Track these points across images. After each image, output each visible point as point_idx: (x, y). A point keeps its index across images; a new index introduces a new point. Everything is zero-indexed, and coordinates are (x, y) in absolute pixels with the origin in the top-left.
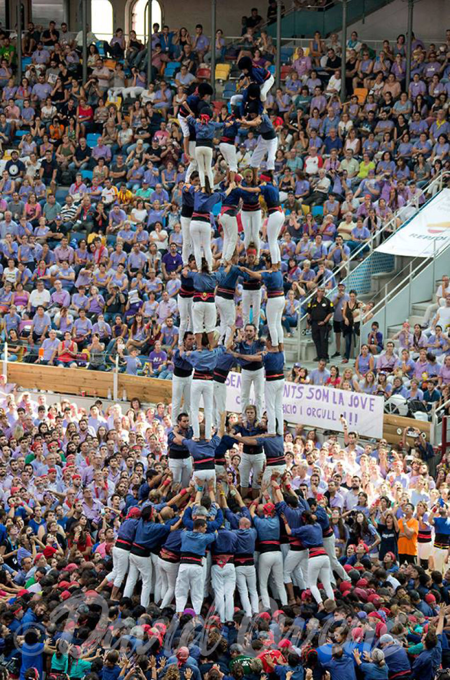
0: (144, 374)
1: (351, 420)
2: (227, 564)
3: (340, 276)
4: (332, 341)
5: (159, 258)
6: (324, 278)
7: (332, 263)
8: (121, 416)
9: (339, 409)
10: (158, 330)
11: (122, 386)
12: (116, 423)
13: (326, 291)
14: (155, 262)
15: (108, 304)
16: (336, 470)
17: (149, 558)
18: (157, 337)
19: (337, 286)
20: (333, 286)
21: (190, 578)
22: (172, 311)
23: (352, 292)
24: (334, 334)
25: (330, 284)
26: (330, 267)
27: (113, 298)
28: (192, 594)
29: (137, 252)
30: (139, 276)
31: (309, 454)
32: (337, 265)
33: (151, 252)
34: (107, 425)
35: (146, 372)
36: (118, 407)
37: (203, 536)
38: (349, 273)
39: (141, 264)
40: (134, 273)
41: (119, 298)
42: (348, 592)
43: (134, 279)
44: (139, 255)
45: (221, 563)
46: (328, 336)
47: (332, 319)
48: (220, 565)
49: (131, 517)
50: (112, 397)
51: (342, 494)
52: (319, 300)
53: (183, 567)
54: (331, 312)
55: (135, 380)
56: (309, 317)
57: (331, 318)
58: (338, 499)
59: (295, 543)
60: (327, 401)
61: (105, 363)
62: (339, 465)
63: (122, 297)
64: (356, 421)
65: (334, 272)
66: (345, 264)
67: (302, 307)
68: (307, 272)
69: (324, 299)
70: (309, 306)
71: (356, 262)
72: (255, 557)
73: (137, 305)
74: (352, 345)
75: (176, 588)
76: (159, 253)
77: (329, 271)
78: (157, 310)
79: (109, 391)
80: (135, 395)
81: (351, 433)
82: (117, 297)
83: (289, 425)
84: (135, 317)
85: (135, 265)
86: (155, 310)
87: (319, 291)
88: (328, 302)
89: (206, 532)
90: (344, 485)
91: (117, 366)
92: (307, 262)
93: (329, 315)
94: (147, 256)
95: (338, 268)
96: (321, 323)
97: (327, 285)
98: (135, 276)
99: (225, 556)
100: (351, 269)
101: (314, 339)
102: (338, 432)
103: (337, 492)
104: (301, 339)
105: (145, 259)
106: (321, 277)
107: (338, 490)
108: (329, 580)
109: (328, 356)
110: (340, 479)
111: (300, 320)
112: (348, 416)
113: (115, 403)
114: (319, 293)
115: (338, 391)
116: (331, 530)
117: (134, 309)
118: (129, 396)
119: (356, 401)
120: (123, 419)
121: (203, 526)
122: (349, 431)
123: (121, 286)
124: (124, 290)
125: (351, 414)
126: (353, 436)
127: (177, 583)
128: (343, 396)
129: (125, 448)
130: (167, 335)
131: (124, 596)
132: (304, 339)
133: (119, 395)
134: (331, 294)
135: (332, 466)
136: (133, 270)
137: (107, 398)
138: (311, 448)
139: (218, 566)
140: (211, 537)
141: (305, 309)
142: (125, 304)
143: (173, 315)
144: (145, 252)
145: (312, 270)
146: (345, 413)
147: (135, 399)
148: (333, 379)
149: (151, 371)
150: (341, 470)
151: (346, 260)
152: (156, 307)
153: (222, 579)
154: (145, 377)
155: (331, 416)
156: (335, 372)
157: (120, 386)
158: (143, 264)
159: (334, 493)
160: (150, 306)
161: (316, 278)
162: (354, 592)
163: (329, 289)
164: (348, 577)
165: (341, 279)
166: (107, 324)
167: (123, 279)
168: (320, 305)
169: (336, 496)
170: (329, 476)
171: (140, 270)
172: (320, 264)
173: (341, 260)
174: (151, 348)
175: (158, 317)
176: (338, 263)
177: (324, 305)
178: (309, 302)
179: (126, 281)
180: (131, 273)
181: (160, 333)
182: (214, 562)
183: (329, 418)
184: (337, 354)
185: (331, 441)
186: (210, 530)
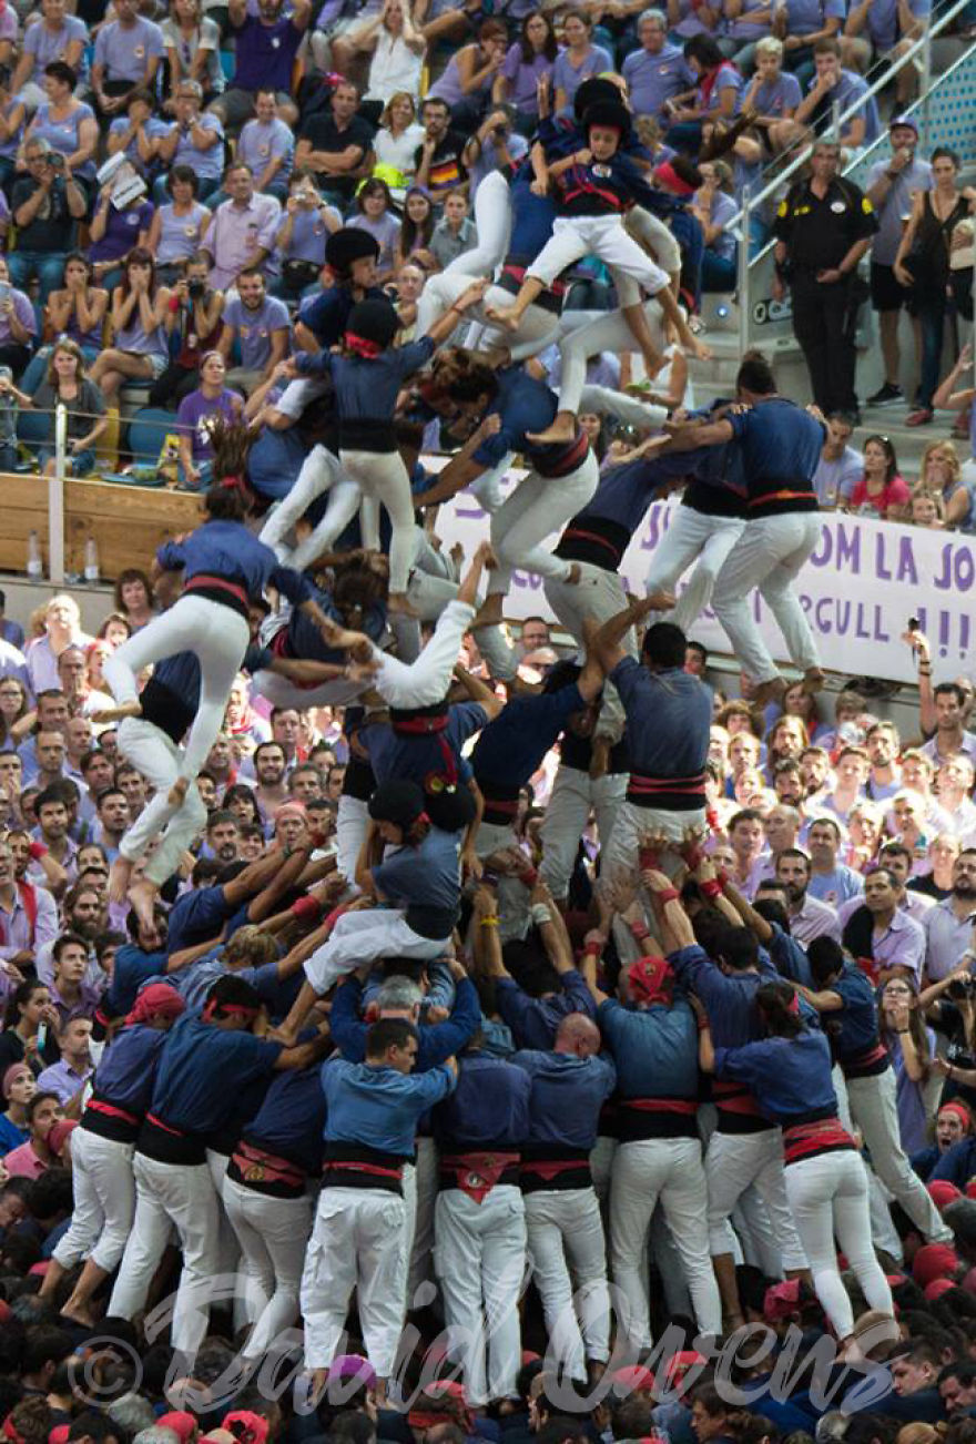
0: (160, 480)
1: (944, 638)
2: (497, 1189)
3: (897, 95)
4: (871, 341)
5: (208, 44)
6: (837, 103)
7: (862, 46)
8: (82, 639)
9: (899, 600)
10: (214, 316)
11: (80, 525)
12: (66, 666)
13: (846, 152)
14: (196, 59)
15: (22, 219)
16: (892, 826)
17: (201, 1168)
18: (210, 342)
19: (884, 135)
20: (870, 134)
21: (359, 1242)
22: (263, 241)
23: (938, 153)
24: (875, 315)
25: (859, 128)
26: (856, 64)
27: (38, 196)
28: (366, 1299)
29: (128, 21)
30: (139, 108)
31: (787, 769)
32: (885, 56)
33: (178, 19)
34: (25, 674)
35: (170, 471)
36: (68, 608)
37: (405, 1083)
38: (931, 85)
39: (142, 65)
40: (118, 100)
41: (63, 195)
42: (947, 1283)
43: (120, 122)
44: (136, 34)
45: (474, 1183)
46: (854, 323)
47: (866, 261)
48: (467, 1189)
49: (144, 1021)
50: (45, 567)
51: (915, 915)
52: (818, 189)
53: (333, 1201)
54: (864, 234)
55: (130, 501)
56: (780, 255)
57: (862, 257)
58: (904, 935)
59: (729, 1105)
60: (856, 568)
61: (14, 442)
62: (902, 809)
63: (76, 197)
64: (964, 642)
65: (872, 80)
66: (913, 51)
67: (755, 216)
68: (772, 83)
69: (840, 187)
70: (783, 211)
71: (954, 42)
72: (597, 1161)
73: (132, 220)
74: (947, 354)
75: (306, 1279)
76: (209, 22)
77: (855, 79)
78: (208, 235)
79: (33, 546)
80: (132, 560)
81: (945, 689)
82: (57, 193)
83: (711, 661)
84: (124, 267)
85: (123, 69)
86: (198, 238)
87: (815, 154)
88: (853, 194)
89: (414, 1070)
90: (926, 885)
91: (61, 451)
92: (771, 44)
93: (859, 245)
94: (165, 35)
95: (887, 65)
96: (830, 275)
97: (845, 130)
98: (123, 111)
99: (489, 1157)
100: (937, 69)
101: (800, 336)
102: (896, 686)
103: (898, 910)
104: (754, 337)
105: (159, 46)
106: (825, 102)
107: (903, 901)
108: (871, 1239)
109: (855, 398)
110: (902, 860)
111: (747, 264)
112: (933, 623)
113: (56, 590)
114: (821, 164)
115: (894, 531)
116: (882, 1050)
117: (124, 236)
118: (109, 563)
119: (964, 567)
120: (91, 652)
121: (402, 1044)
122: (936, 681)
123: (72, 149)
124: (82, 165)
125: (945, 616)
126: (953, 698)
127: (311, 1262)
128: (915, 548)
129: (97, 760)
130: (246, 332)
131: (111, 1312)
132: (763, 337)
133: (73, 563)
134: (863, 162)
135: (876, 812)
136: (114, 87)
137: (25, 574)
138: (797, 745)
139: (464, 1198)
140: (432, 1084)
141: (767, 224)
142: (87, 219)
143: (268, 255)
144: (157, 19)
145: (790, 77)
146: (922, 612)
147: (131, 575)
148: (876, 488)
149: (189, 465)
150: (908, 826)
151: (917, 35)
152: (202, 225)
153: (478, 1245)
154: (169, 490)
155: (869, 626)
156: (880, 460)
157: (76, 525)
158: (152, 63)
159: (888, 914)
160: (177, 225)
161: (807, 105)
162: (966, 1282)
163: (853, 145)
164: (945, 1229)
165: (900, 109)
166: (21, 294)
167: (77, 121)
168: (822, 205)
169: (895, 925)
170: (865, 851)
171: (141, 88)
172: (824, 50)
173: (898, 35)
174: (189, 379)
175: (212, 264)
176: (887, 47)
177: (838, 207)
178: (782, 196)
179: (91, 126)
180: (104, 100)
181: (220, 323)
182: (445, 1179)
183: (861, 633)
184: (889, 392)
185: (870, 719)
186: (426, 1061)
